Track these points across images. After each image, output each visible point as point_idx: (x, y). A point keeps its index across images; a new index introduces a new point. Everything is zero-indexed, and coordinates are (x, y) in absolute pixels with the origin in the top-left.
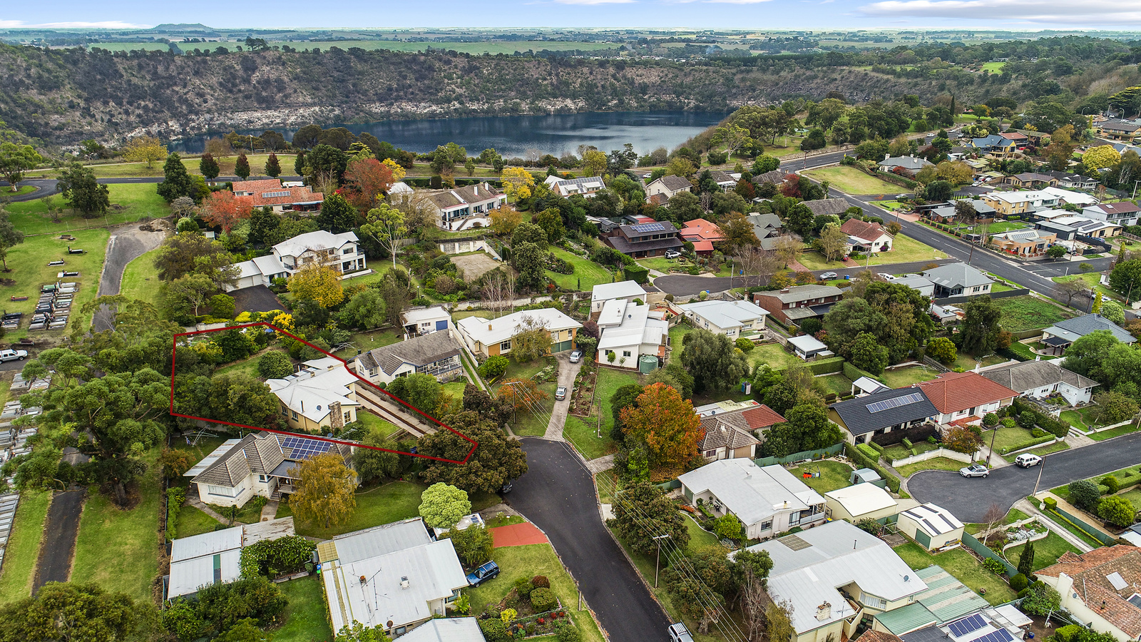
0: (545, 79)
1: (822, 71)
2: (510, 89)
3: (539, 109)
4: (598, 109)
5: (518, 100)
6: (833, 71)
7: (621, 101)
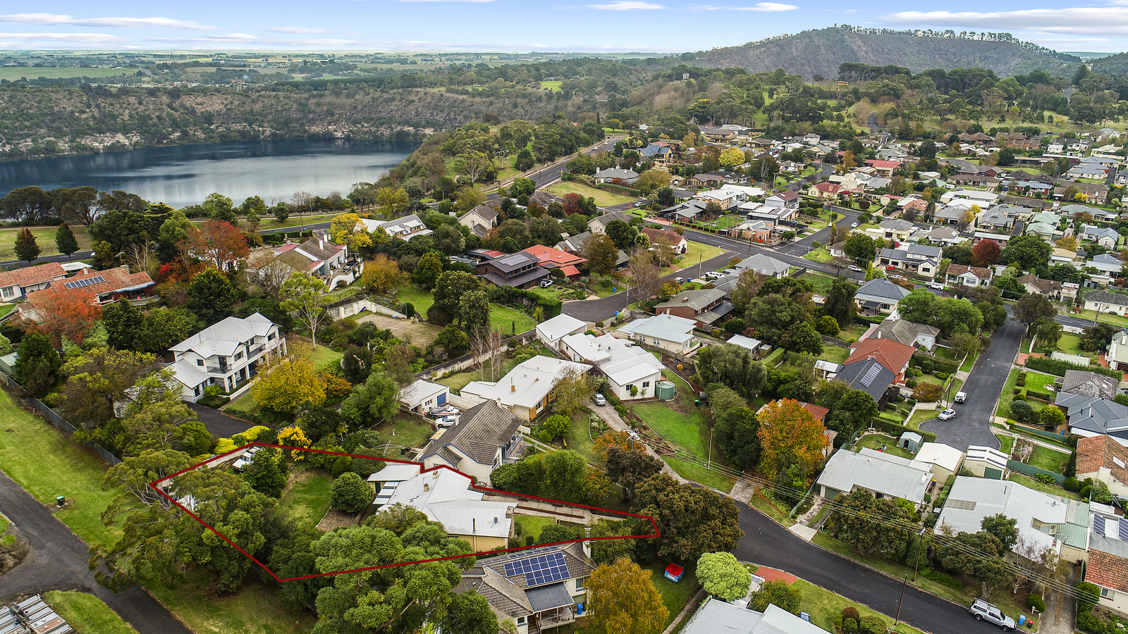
0: (84, 112)
1: (399, 93)
2: (38, 126)
3: (84, 148)
4: (158, 143)
5: (52, 139)
6: (410, 93)
7: (185, 134)
